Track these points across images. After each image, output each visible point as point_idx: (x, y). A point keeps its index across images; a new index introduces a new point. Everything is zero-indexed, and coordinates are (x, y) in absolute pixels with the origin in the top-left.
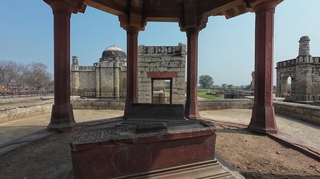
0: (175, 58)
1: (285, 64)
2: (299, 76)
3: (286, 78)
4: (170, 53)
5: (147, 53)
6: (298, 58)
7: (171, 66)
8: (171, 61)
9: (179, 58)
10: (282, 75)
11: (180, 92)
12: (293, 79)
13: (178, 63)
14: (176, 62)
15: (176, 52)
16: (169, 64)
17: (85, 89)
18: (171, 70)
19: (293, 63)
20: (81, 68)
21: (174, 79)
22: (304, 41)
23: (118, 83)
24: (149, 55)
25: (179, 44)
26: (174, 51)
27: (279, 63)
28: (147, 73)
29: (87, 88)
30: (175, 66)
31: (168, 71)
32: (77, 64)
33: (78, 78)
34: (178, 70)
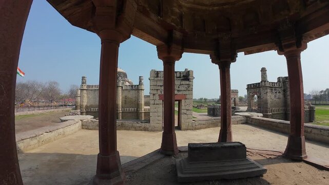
0: (184, 82)
1: (252, 86)
2: (263, 95)
3: (253, 96)
4: (179, 77)
5: (157, 77)
6: (261, 82)
7: (180, 89)
8: (181, 85)
9: (187, 82)
10: (251, 94)
11: (188, 112)
12: (258, 97)
13: (186, 86)
14: (185, 86)
15: (184, 76)
16: (179, 87)
17: (92, 105)
18: (180, 93)
19: (258, 86)
20: (88, 86)
21: (183, 101)
22: (263, 70)
23: (121, 100)
24: (159, 78)
25: (186, 69)
26: (182, 76)
27: (248, 85)
28: (159, 95)
29: (93, 104)
30: (184, 89)
31: (178, 94)
32: (85, 83)
33: (85, 95)
34: (187, 92)
